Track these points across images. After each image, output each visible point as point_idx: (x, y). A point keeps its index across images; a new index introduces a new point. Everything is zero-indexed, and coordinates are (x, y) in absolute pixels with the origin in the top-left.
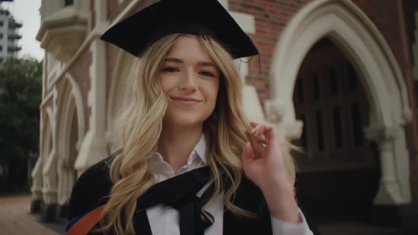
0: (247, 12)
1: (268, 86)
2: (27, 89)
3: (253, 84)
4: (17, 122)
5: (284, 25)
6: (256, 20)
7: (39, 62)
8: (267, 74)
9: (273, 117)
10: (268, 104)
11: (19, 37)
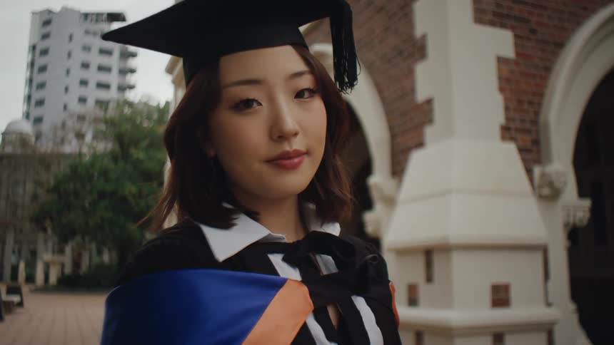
0: (503, 26)
1: (536, 142)
2: (144, 144)
3: (512, 139)
4: (130, 189)
5: (560, 45)
6: (516, 36)
7: (162, 105)
8: (535, 122)
9: (546, 191)
10: (537, 170)
11: (133, 71)
